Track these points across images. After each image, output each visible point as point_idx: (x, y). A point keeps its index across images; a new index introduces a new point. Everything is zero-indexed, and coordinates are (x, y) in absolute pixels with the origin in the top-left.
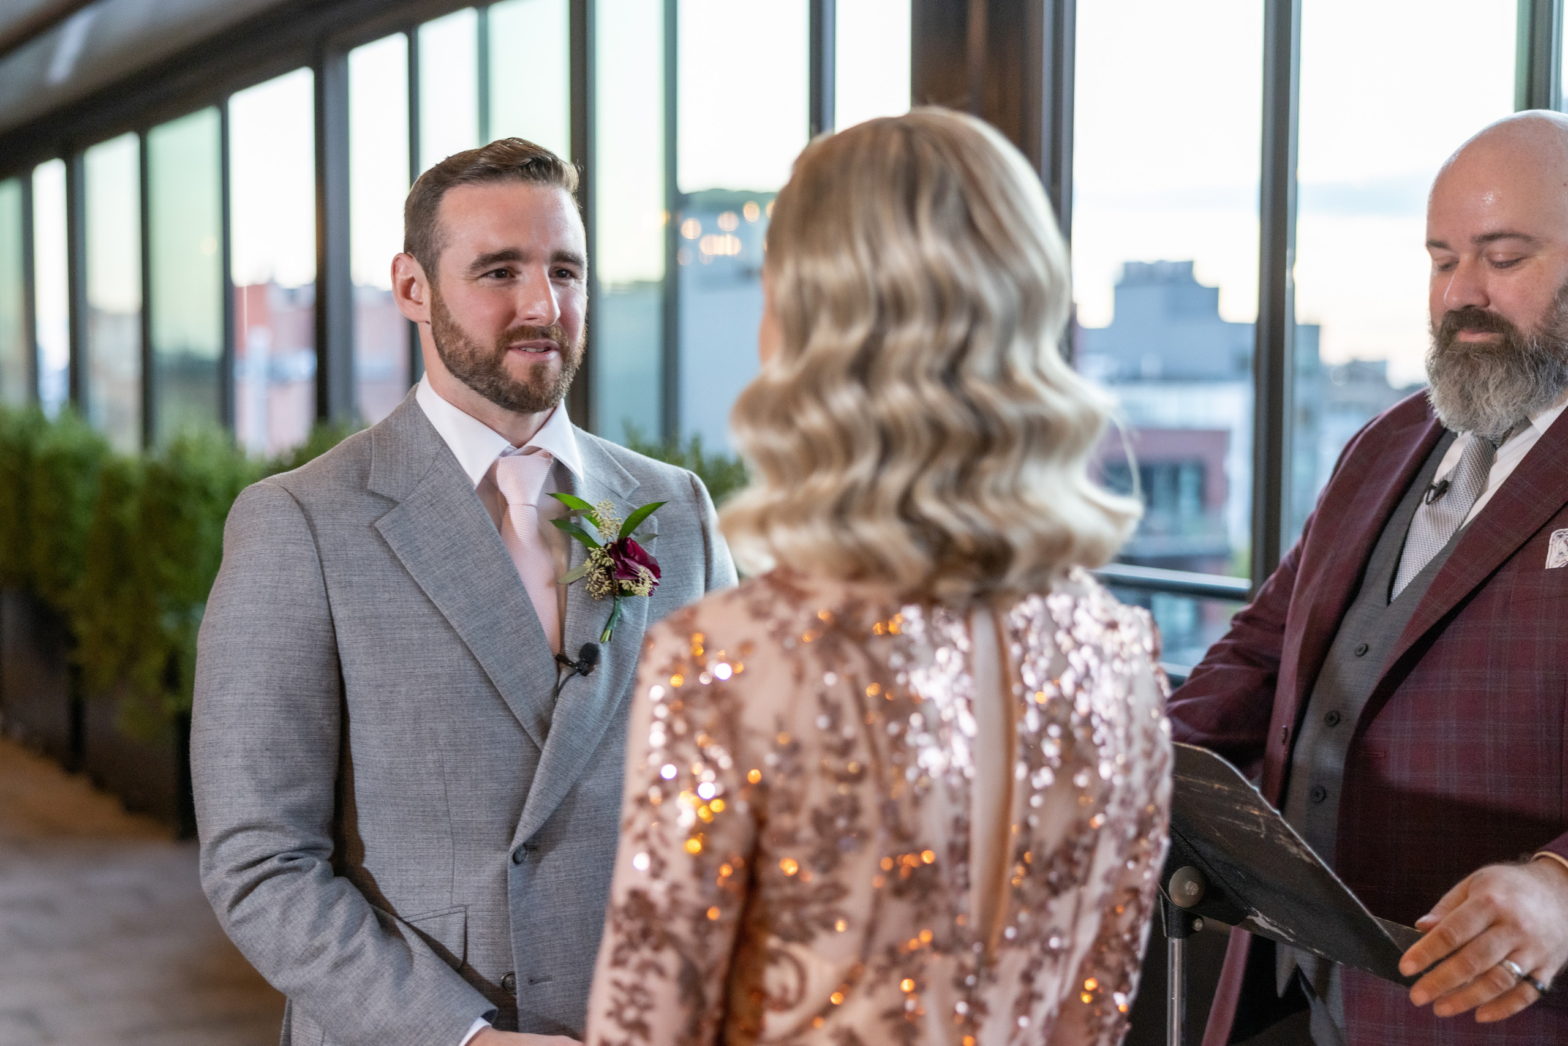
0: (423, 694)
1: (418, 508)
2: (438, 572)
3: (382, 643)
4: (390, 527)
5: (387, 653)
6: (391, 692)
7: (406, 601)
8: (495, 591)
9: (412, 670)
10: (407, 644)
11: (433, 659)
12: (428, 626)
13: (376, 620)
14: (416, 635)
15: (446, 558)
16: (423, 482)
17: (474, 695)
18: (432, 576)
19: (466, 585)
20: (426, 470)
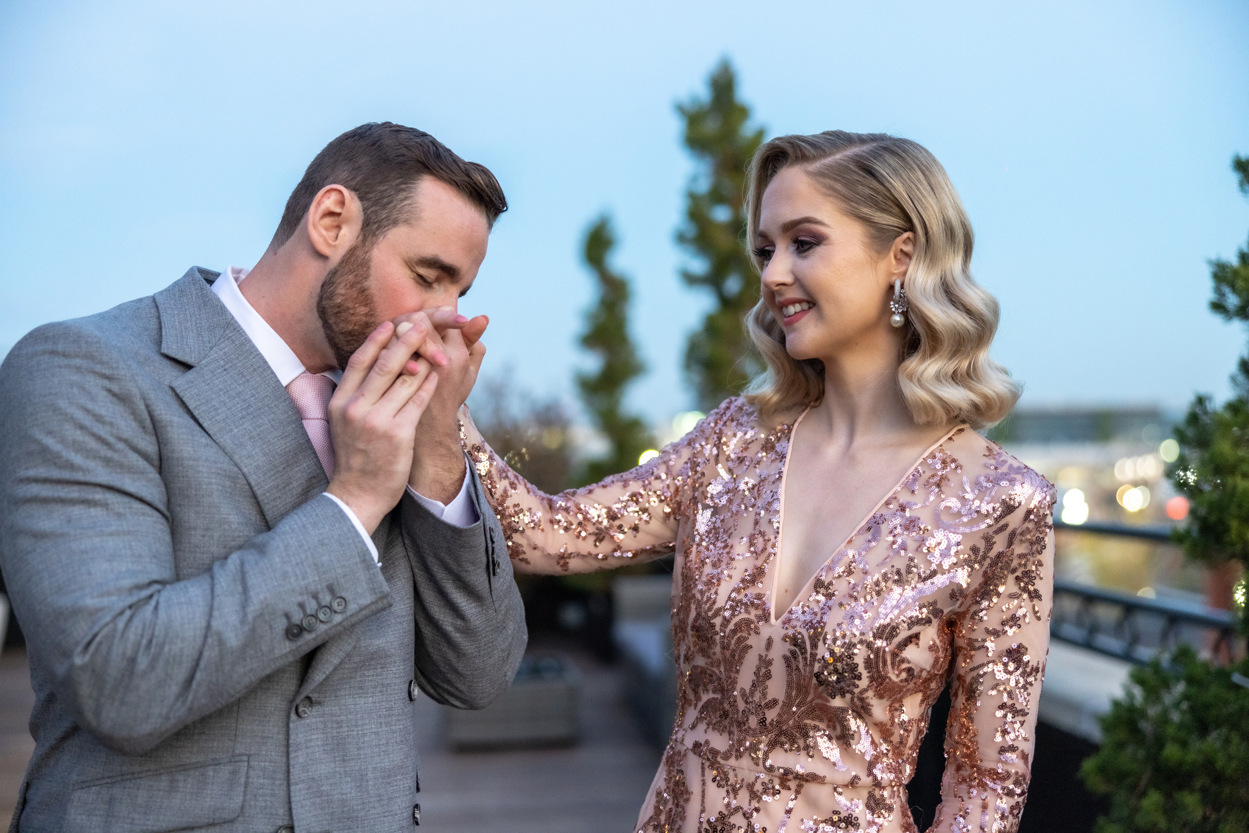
1: (212, 372)
2: (236, 431)
4: (186, 387)
8: (290, 452)
15: (243, 417)
16: (214, 349)
18: (230, 434)
19: (264, 444)
20: (217, 338)
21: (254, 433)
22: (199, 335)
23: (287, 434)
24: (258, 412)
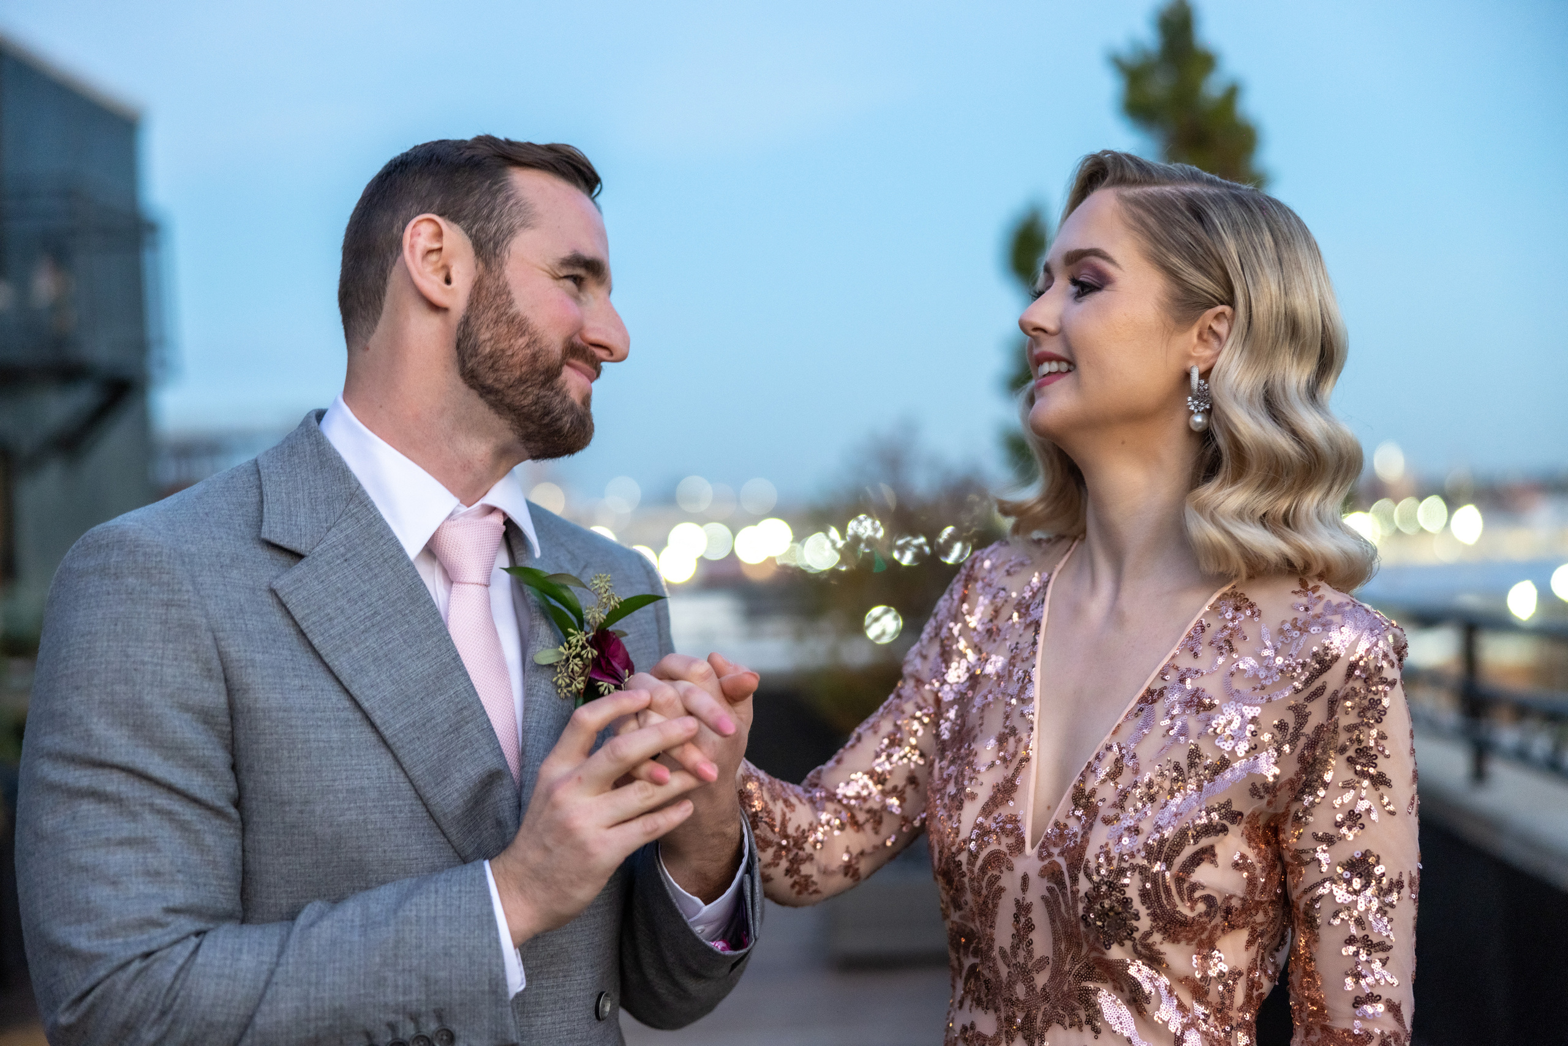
0: (344, 815)
1: (329, 563)
3: (291, 746)
4: (292, 588)
5: (298, 759)
6: (301, 812)
7: (322, 690)
8: (429, 675)
9: (331, 783)
10: (325, 747)
11: (358, 767)
12: (350, 724)
13: (286, 714)
14: (335, 736)
15: (366, 631)
16: (333, 529)
17: (409, 815)
18: (347, 655)
19: (393, 667)
20: (337, 515)
21: (381, 653)
22: (314, 510)
23: (425, 652)
24: (388, 622)
